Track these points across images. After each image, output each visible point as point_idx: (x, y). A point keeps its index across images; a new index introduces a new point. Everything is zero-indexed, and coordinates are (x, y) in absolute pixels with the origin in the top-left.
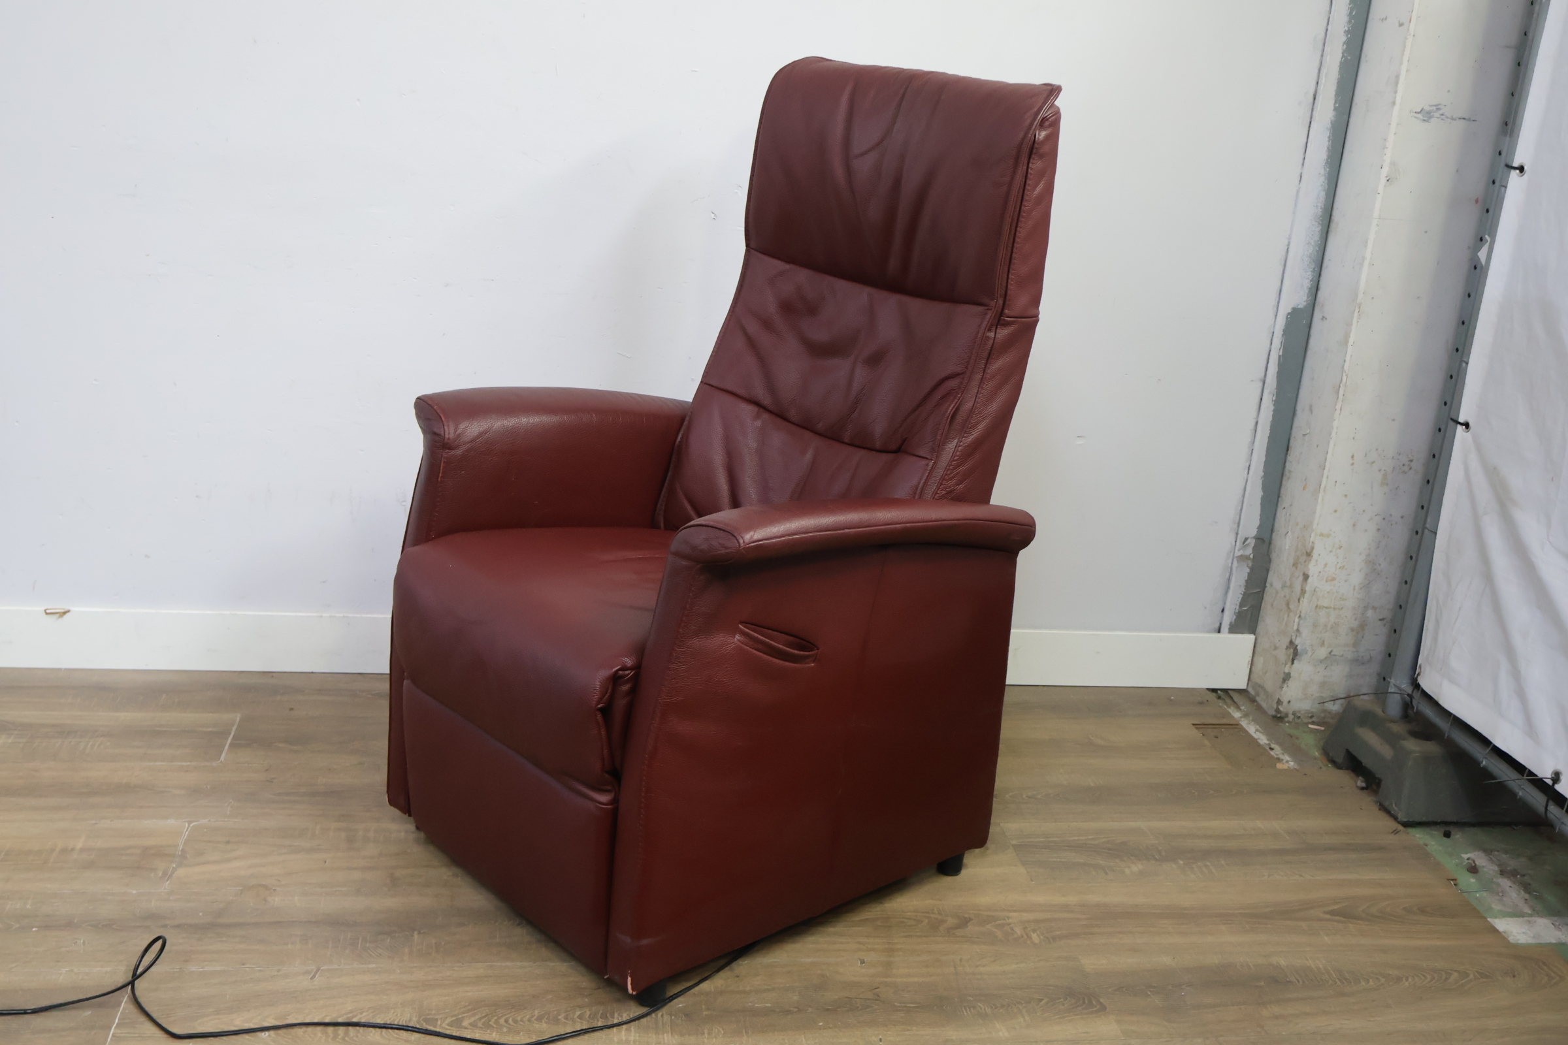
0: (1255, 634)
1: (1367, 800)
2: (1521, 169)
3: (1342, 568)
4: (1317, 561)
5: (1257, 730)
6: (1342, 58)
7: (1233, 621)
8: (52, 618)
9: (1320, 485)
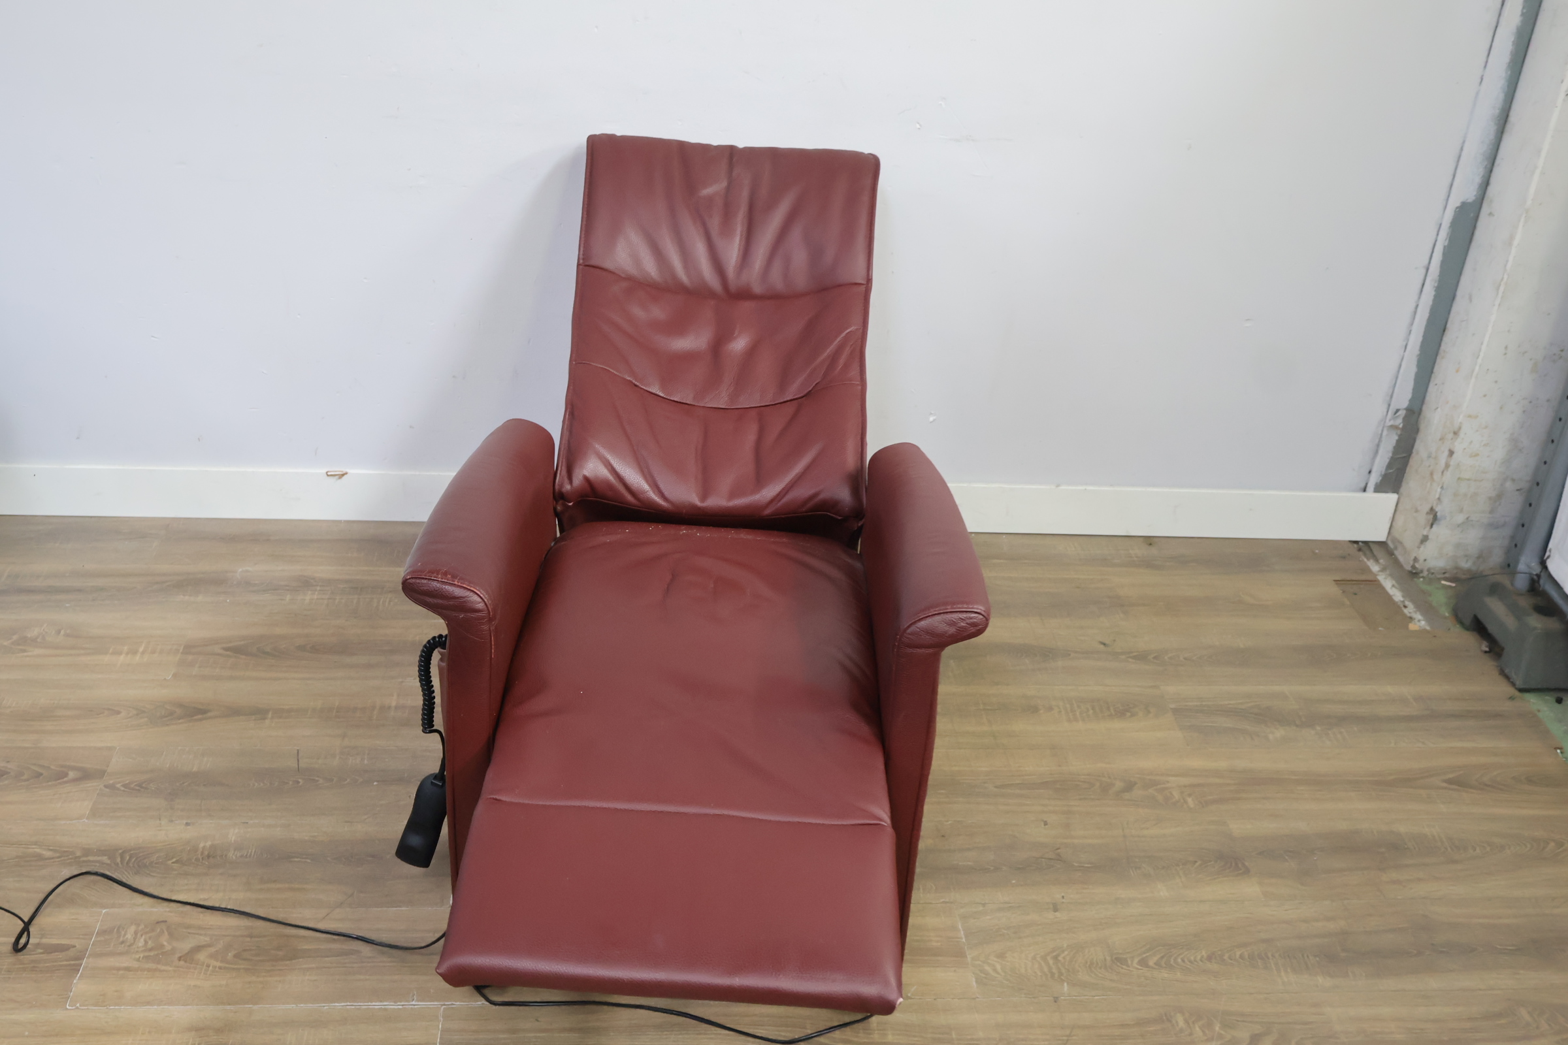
0: (1398, 493)
1: (1489, 665)
3: (1486, 445)
4: (1463, 439)
5: (1393, 586)
7: (1379, 481)
8: (332, 480)
9: (1473, 371)
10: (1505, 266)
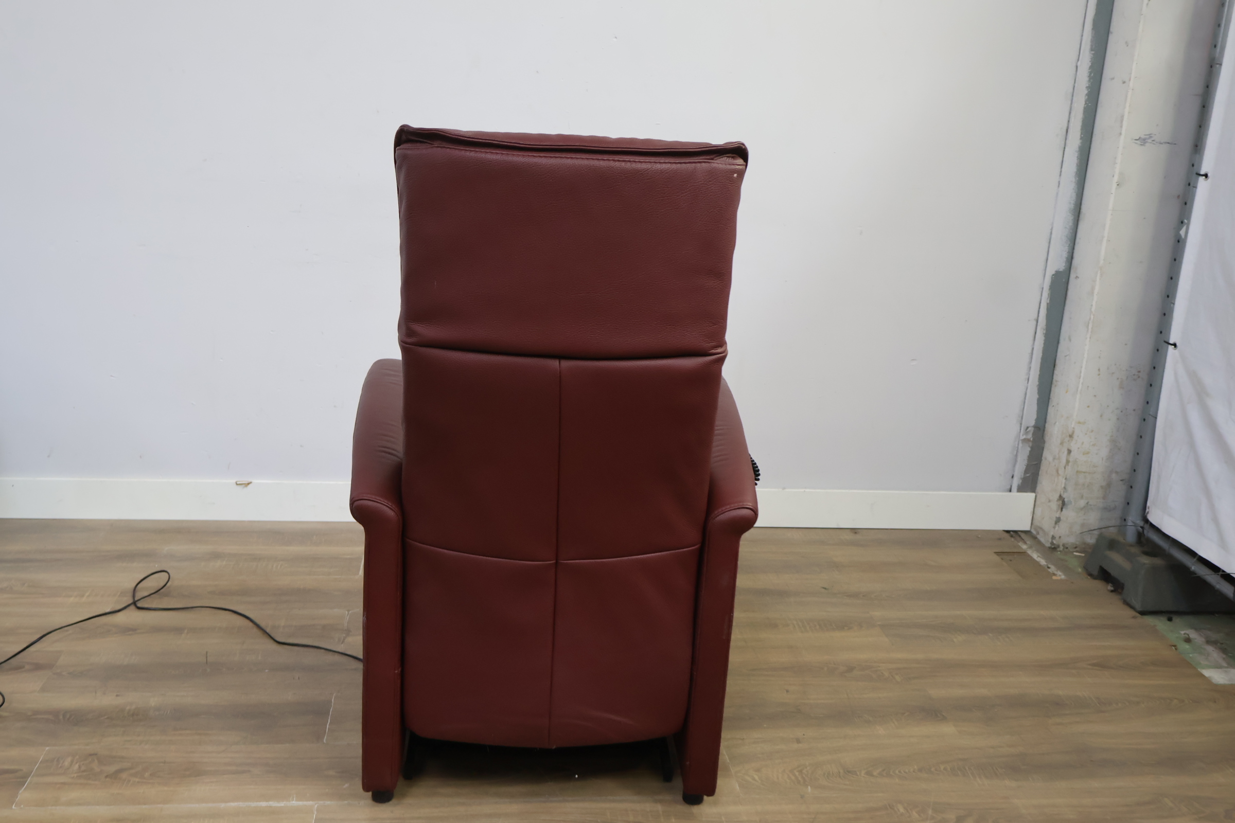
0: (1035, 492)
1: (1115, 598)
2: (1206, 176)
3: (1094, 445)
4: (1076, 441)
5: (1038, 556)
6: (1085, 104)
7: (1020, 483)
8: (239, 488)
9: (1077, 391)
10: (1091, 309)
